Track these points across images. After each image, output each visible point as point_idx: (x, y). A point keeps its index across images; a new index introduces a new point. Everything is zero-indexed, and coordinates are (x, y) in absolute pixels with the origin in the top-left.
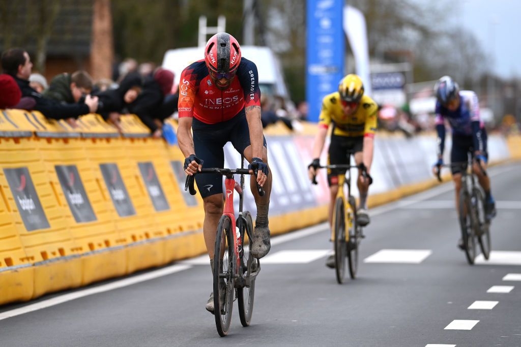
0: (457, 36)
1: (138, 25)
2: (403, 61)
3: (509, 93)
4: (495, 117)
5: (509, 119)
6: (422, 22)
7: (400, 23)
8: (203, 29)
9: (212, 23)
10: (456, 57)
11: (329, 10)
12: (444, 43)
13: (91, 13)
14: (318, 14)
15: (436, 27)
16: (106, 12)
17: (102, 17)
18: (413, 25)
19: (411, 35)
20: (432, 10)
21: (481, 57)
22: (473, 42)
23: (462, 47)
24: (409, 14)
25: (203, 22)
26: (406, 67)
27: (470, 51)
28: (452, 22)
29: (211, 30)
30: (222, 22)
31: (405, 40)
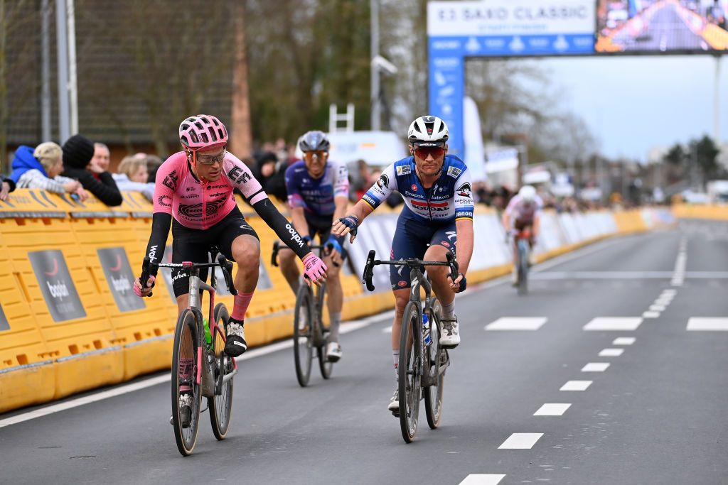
0: (566, 120)
1: (275, 114)
2: (519, 144)
3: (616, 172)
4: (604, 194)
5: (616, 197)
6: (534, 107)
7: (515, 110)
8: (334, 116)
9: (342, 110)
10: (566, 140)
11: (450, 97)
12: (555, 126)
13: (230, 104)
14: (440, 101)
15: (547, 112)
16: (245, 103)
17: (241, 107)
18: (526, 110)
19: (525, 120)
20: (543, 97)
21: (589, 139)
22: (582, 125)
23: (573, 130)
24: (522, 101)
25: (333, 110)
26: (523, 148)
27: (580, 134)
28: (562, 108)
29: (342, 117)
30: (351, 110)
31: (520, 125)
